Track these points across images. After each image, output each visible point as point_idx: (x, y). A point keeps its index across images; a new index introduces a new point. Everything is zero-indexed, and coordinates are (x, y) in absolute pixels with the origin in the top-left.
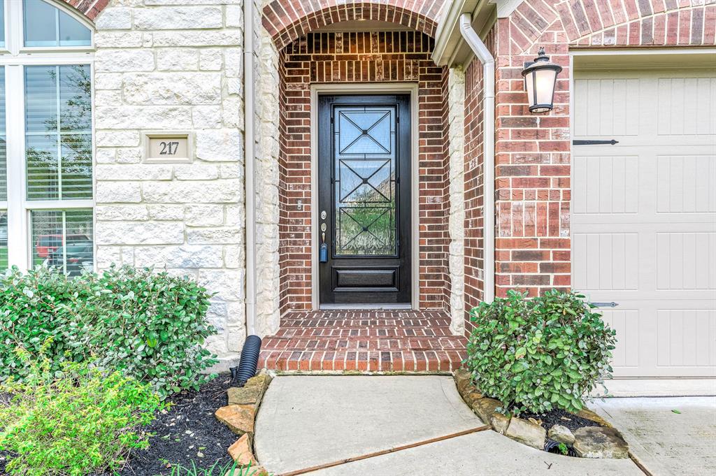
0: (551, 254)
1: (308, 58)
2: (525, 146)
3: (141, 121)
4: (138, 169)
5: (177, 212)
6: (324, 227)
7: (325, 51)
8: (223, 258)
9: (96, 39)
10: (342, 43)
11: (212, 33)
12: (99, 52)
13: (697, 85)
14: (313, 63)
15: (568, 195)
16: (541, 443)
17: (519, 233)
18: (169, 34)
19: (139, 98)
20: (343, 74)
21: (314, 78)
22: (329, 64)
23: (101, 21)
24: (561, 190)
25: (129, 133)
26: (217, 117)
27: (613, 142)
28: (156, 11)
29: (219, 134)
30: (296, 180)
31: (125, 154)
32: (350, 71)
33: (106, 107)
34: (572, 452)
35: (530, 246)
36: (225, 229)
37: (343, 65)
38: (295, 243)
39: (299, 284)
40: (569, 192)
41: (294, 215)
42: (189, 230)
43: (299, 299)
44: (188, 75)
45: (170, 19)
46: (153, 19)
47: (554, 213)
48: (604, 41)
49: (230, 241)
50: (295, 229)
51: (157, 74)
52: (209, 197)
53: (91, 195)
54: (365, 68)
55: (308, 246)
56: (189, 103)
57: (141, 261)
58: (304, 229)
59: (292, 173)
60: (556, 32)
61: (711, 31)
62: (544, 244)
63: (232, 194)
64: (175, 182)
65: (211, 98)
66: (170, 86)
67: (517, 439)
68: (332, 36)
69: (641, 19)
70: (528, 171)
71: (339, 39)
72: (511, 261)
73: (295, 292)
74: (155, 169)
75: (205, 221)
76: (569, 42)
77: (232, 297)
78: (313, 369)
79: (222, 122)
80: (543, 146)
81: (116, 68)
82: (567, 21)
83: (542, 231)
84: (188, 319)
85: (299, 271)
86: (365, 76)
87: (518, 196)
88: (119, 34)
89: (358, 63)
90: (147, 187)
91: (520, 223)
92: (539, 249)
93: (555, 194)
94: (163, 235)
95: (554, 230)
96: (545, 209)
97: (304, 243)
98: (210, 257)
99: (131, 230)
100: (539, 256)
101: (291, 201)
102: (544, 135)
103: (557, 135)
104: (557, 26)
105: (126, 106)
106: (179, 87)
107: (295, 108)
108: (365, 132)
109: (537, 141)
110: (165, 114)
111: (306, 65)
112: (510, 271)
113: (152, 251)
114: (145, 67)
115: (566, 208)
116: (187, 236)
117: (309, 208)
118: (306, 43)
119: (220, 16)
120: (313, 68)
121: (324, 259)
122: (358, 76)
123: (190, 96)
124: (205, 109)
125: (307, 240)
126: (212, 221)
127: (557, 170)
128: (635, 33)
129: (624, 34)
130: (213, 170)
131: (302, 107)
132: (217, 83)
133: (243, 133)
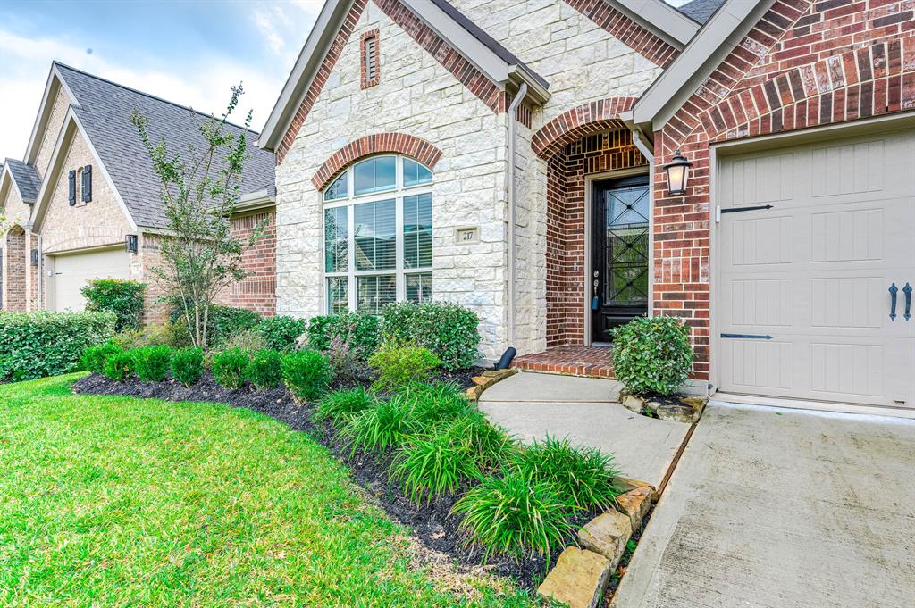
0: (693, 295)
1: (583, 156)
2: (673, 219)
3: (454, 222)
4: (453, 249)
5: (471, 273)
6: (596, 283)
7: (595, 149)
8: (493, 299)
9: (435, 178)
10: (608, 141)
11: (490, 166)
12: (436, 185)
13: (854, 150)
14: (586, 160)
15: (707, 252)
16: (639, 409)
17: (669, 280)
18: (468, 170)
19: (453, 209)
20: (608, 164)
21: (586, 171)
22: (597, 159)
23: (436, 168)
24: (701, 248)
25: (448, 229)
26: (491, 215)
27: (768, 207)
28: (462, 157)
29: (492, 226)
30: (572, 248)
31: (447, 241)
32: (614, 161)
33: (438, 215)
34: (655, 416)
35: (676, 289)
36: (495, 282)
37: (608, 157)
38: (571, 295)
39: (574, 326)
40: (708, 250)
41: (571, 274)
42: (477, 283)
43: (574, 336)
44: (477, 192)
45: (469, 161)
46: (460, 163)
47: (695, 266)
48: (739, 134)
49: (498, 289)
50: (572, 284)
51: (462, 194)
52: (487, 264)
53: (431, 265)
54: (626, 157)
55: (581, 297)
56: (477, 209)
57: (455, 300)
58: (578, 284)
59: (570, 243)
60: (698, 134)
61: (840, 110)
62: (687, 288)
63: (499, 261)
64: (470, 256)
65: (489, 204)
66: (467, 199)
67: (628, 408)
68: (600, 136)
69: (771, 112)
70: (675, 236)
71: (606, 138)
72: (662, 300)
73: (571, 331)
74: (460, 248)
75: (484, 278)
76: (709, 139)
77: (498, 323)
78: (543, 369)
79: (494, 218)
80: (687, 218)
81: (443, 193)
82: (707, 124)
83: (686, 278)
84: (461, 328)
85: (574, 315)
86: (626, 164)
87: (667, 254)
88: (444, 174)
89: (620, 155)
90: (456, 259)
91: (669, 273)
92: (683, 292)
93: (696, 252)
94: (464, 286)
95: (695, 278)
96: (688, 263)
97: (578, 295)
98: (488, 299)
99: (449, 283)
100: (684, 296)
101: (569, 264)
102: (688, 209)
103: (698, 208)
104: (700, 129)
105: (448, 214)
106: (472, 200)
107: (573, 195)
108: (629, 207)
109: (683, 215)
110: (466, 217)
111: (581, 162)
112: (661, 307)
113: (459, 295)
114: (456, 191)
115: (705, 261)
116: (476, 287)
117: (581, 269)
118: (581, 146)
119: (494, 155)
120: (586, 163)
121: (595, 307)
122: (620, 165)
123: (478, 205)
124: (485, 211)
125: (581, 293)
126: (488, 278)
127: (698, 234)
128: (766, 124)
129: (756, 126)
130: (489, 247)
131: (577, 194)
132: (491, 195)
133: (507, 223)
